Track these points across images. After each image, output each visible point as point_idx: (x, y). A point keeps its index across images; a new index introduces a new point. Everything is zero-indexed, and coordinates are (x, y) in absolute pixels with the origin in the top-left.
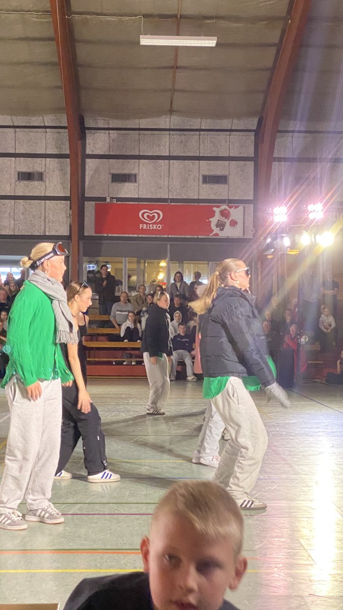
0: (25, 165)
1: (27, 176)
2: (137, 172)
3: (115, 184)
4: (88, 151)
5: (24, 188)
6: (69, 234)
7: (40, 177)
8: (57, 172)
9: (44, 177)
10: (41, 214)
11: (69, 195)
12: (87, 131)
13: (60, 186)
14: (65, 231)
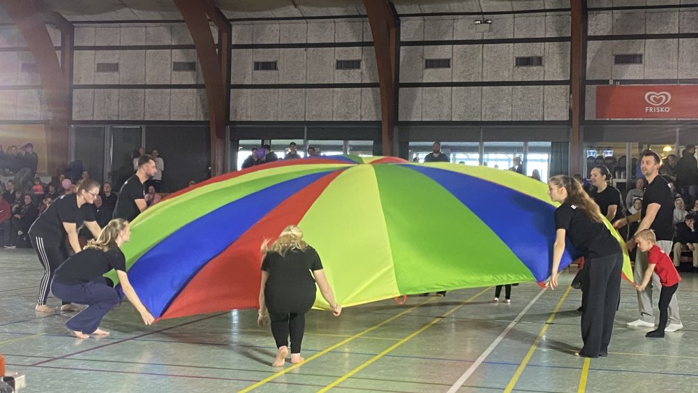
0: (523, 50)
1: (524, 62)
2: (643, 52)
3: (618, 66)
4: (590, 33)
5: (522, 74)
6: (568, 119)
7: (539, 61)
8: (557, 57)
9: (543, 62)
10: (539, 99)
11: (568, 78)
12: (589, 12)
13: (559, 70)
14: (564, 116)
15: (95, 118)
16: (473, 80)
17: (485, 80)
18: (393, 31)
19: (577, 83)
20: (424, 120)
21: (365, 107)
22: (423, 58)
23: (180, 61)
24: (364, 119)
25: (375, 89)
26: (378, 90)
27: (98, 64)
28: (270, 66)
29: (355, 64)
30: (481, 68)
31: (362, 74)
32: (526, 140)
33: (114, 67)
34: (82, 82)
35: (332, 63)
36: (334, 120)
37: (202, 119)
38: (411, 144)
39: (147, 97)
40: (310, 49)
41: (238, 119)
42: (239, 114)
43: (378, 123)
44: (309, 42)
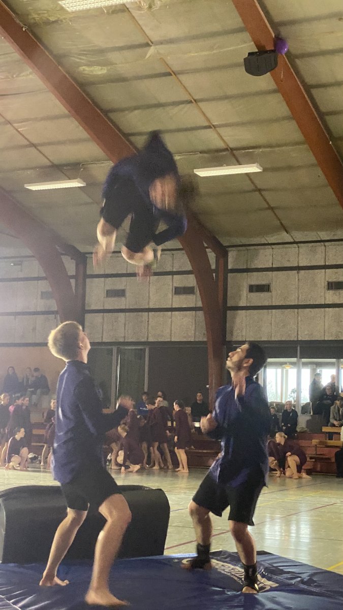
15: (104, 340)
23: (181, 285)
27: (107, 290)
28: (263, 288)
33: (121, 293)
34: (93, 307)
35: (323, 284)
36: (326, 339)
39: (151, 320)
40: (302, 272)
41: (234, 339)
42: (235, 334)
44: (301, 265)
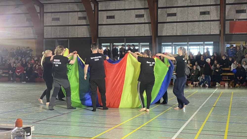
0: (203, 9)
1: (203, 13)
2: (246, 9)
3: (237, 14)
4: (227, 2)
5: (202, 18)
6: (219, 33)
7: (208, 13)
8: (215, 11)
9: (210, 13)
10: (209, 27)
11: (219, 19)
13: (216, 16)
14: (218, 32)
15: (52, 37)
16: (184, 20)
17: (189, 20)
18: (156, 3)
19: (222, 20)
20: (167, 35)
21: (146, 31)
22: (166, 13)
23: (81, 16)
24: (146, 35)
25: (149, 24)
26: (151, 25)
27: (52, 18)
28: (112, 17)
29: (142, 16)
30: (187, 16)
31: (144, 19)
32: (204, 41)
33: (58, 19)
34: (47, 25)
35: (134, 16)
36: (135, 36)
37: (89, 37)
38: (162, 44)
39: (70, 29)
40: (126, 11)
41: (101, 36)
42: (101, 34)
43: (151, 37)
44: (126, 8)
